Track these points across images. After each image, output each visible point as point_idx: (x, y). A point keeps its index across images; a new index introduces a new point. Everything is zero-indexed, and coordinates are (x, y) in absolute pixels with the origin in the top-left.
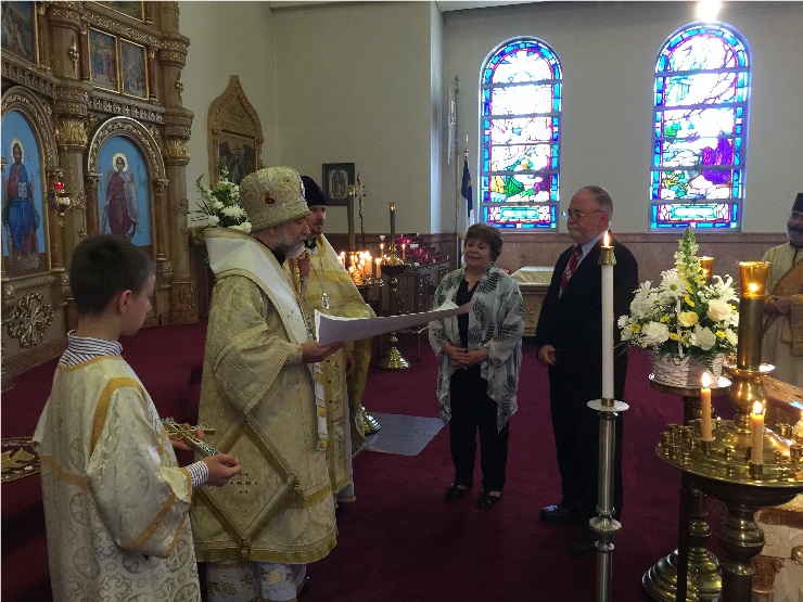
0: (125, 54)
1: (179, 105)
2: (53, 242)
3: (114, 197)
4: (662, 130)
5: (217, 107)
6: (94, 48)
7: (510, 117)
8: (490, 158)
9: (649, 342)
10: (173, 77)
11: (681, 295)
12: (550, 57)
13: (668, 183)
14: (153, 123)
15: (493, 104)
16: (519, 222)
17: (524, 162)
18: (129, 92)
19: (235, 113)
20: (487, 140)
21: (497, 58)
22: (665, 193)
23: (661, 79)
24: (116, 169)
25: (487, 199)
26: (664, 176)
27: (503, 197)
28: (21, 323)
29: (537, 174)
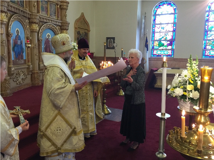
0: (51, 6)
1: (66, 20)
2: (28, 56)
3: (47, 45)
4: (208, 28)
5: (77, 21)
6: (42, 4)
7: (161, 24)
8: (154, 36)
9: (176, 95)
10: (64, 13)
11: (188, 79)
12: (174, 6)
13: (209, 44)
14: (58, 25)
15: (156, 20)
16: (162, 55)
17: (164, 37)
18: (52, 17)
19: (82, 23)
20: (154, 30)
21: (158, 7)
22: (207, 47)
23: (208, 13)
24: (47, 38)
25: (153, 48)
26: (208, 42)
27: (158, 47)
28: (17, 78)
29: (168, 41)
